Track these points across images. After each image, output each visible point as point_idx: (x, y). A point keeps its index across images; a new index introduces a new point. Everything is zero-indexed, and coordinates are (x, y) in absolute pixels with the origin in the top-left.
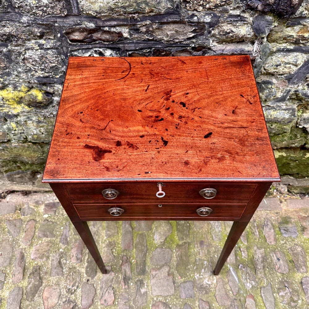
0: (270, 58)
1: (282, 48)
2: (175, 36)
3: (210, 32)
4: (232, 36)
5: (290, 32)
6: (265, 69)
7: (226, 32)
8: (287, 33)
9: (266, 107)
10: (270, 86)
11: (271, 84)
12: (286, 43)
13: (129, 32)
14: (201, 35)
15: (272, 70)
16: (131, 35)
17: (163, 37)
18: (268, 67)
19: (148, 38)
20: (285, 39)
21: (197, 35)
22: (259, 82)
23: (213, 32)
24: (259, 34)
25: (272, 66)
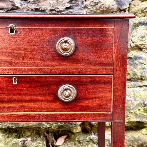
0: (135, 31)
1: (143, 20)
2: (56, 6)
3: (83, 3)
4: (100, 7)
5: (145, 5)
6: (133, 42)
7: (95, 2)
8: (143, 6)
9: (144, 87)
10: (141, 61)
11: (142, 59)
12: (145, 16)
13: (20, 3)
14: (76, 6)
15: (139, 43)
16: (22, 5)
17: (47, 7)
18: (135, 39)
19: (35, 7)
20: (142, 12)
21: (73, 6)
22: (131, 56)
23: (85, 3)
24: (121, 5)
25: (138, 38)
